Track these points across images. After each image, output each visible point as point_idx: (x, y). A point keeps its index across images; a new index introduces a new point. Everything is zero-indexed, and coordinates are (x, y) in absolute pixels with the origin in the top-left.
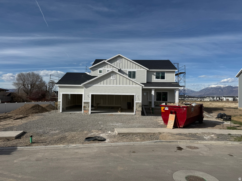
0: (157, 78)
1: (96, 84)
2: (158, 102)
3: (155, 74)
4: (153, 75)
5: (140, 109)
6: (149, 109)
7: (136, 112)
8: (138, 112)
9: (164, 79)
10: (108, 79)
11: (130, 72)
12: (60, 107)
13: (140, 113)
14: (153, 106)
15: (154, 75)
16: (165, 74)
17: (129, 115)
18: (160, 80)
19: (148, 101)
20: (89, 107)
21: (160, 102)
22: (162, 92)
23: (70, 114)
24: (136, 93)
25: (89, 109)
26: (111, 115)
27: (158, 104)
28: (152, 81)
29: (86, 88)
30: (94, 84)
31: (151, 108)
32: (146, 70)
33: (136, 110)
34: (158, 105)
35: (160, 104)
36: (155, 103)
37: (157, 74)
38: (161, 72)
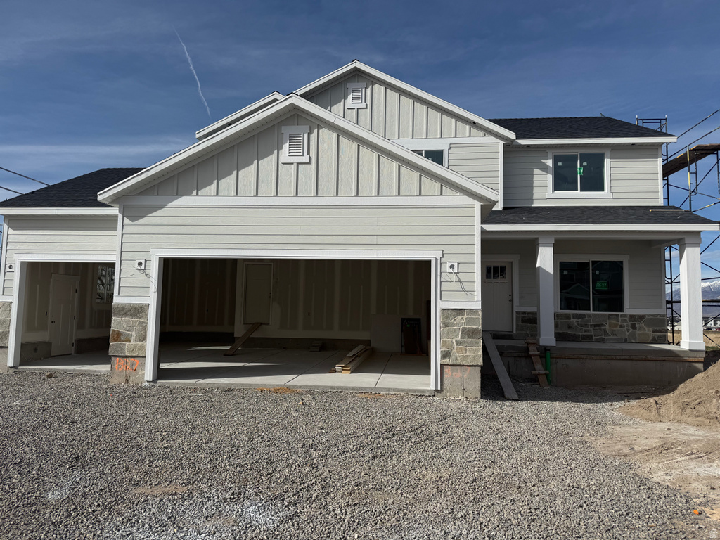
0: (563, 181)
1: (188, 193)
2: (568, 316)
3: (550, 163)
4: (536, 171)
5: (475, 354)
6: (525, 354)
7: (445, 376)
8: (458, 373)
9: (600, 187)
10: (268, 163)
12: (7, 338)
13: (475, 382)
14: (547, 337)
15: (545, 168)
16: (607, 162)
17: (397, 393)
18: (578, 193)
19: (516, 309)
20: (143, 338)
21: (583, 316)
23: (50, 376)
25: (143, 348)
26: (278, 390)
27: (569, 327)
28: (532, 200)
29: (133, 219)
30: (178, 195)
31: (533, 351)
32: (501, 143)
33: (447, 361)
34: (569, 332)
35: (584, 328)
36: (559, 323)
37: (560, 164)
38: (581, 154)
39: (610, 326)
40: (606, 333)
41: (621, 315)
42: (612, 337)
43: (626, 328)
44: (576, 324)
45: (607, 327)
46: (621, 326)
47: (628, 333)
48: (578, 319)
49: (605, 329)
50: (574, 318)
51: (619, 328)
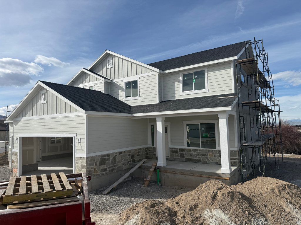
2: (190, 150)
3: (181, 78)
4: (176, 83)
9: (203, 87)
11: (127, 84)
15: (179, 82)
16: (206, 74)
18: (193, 92)
19: (170, 146)
20: (17, 162)
21: (197, 150)
22: (199, 122)
24: (78, 133)
25: (17, 166)
27: (191, 155)
28: (175, 97)
32: (157, 74)
34: (191, 158)
35: (197, 156)
36: (187, 154)
37: (186, 78)
38: (194, 72)
39: (209, 156)
40: (208, 159)
41: (215, 150)
42: (210, 161)
43: (217, 157)
44: (194, 154)
45: (208, 156)
46: (215, 156)
47: (218, 160)
48: (195, 151)
49: (207, 157)
50: (193, 151)
51: (213, 157)
